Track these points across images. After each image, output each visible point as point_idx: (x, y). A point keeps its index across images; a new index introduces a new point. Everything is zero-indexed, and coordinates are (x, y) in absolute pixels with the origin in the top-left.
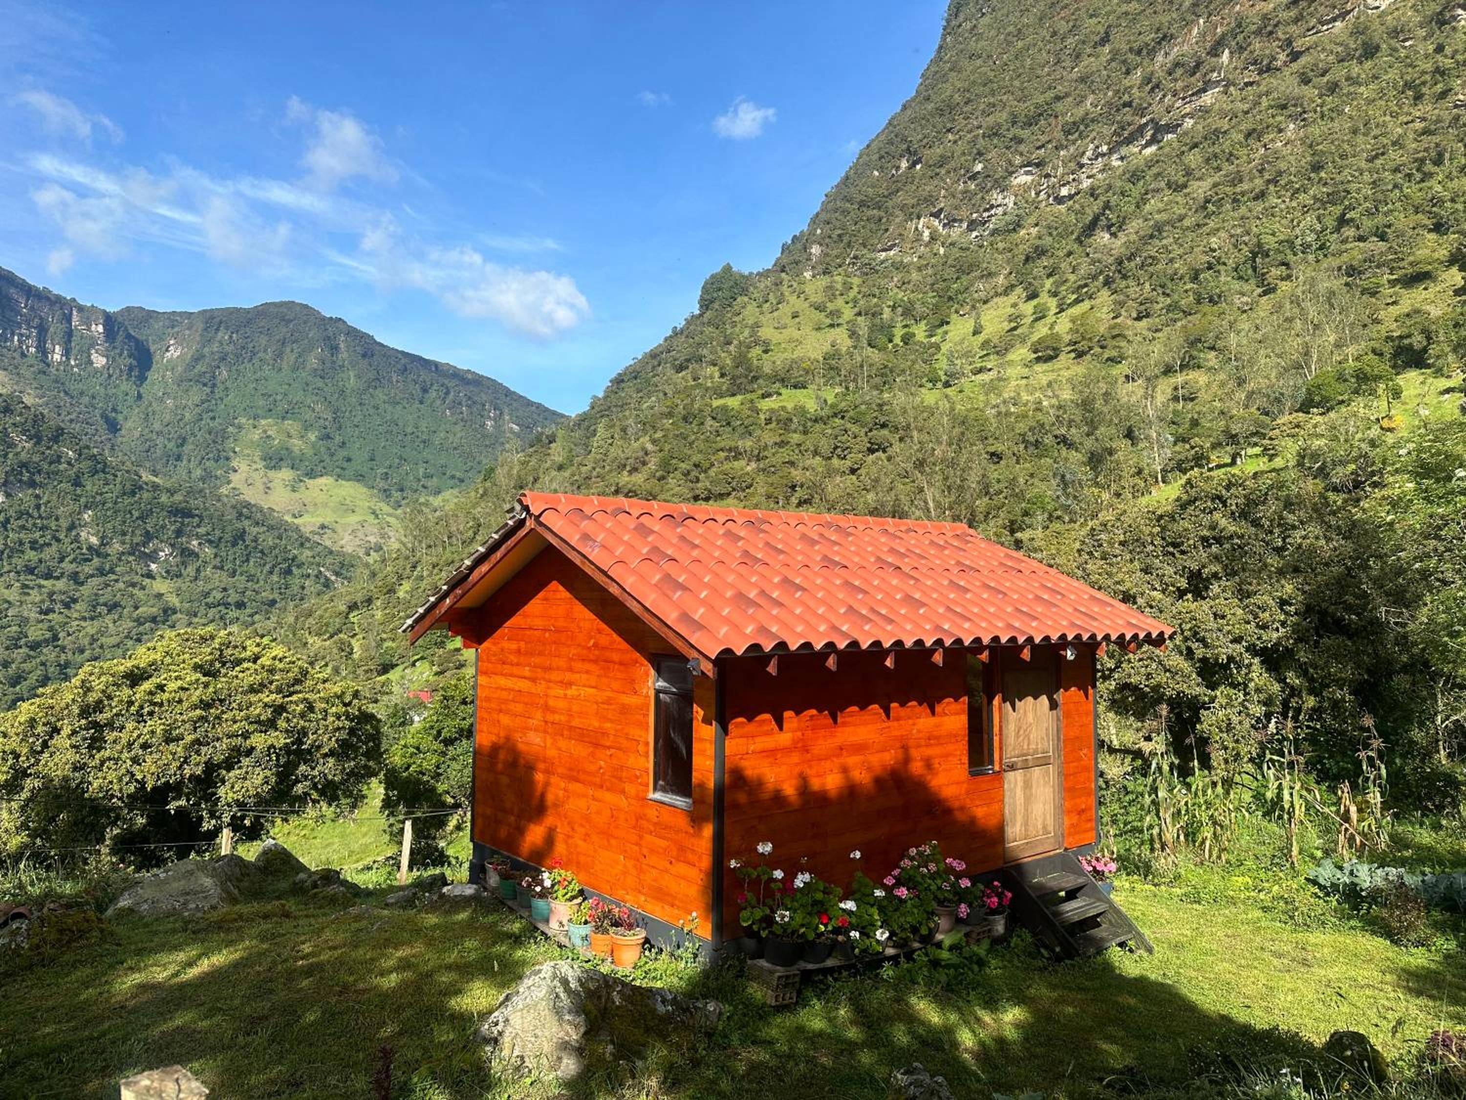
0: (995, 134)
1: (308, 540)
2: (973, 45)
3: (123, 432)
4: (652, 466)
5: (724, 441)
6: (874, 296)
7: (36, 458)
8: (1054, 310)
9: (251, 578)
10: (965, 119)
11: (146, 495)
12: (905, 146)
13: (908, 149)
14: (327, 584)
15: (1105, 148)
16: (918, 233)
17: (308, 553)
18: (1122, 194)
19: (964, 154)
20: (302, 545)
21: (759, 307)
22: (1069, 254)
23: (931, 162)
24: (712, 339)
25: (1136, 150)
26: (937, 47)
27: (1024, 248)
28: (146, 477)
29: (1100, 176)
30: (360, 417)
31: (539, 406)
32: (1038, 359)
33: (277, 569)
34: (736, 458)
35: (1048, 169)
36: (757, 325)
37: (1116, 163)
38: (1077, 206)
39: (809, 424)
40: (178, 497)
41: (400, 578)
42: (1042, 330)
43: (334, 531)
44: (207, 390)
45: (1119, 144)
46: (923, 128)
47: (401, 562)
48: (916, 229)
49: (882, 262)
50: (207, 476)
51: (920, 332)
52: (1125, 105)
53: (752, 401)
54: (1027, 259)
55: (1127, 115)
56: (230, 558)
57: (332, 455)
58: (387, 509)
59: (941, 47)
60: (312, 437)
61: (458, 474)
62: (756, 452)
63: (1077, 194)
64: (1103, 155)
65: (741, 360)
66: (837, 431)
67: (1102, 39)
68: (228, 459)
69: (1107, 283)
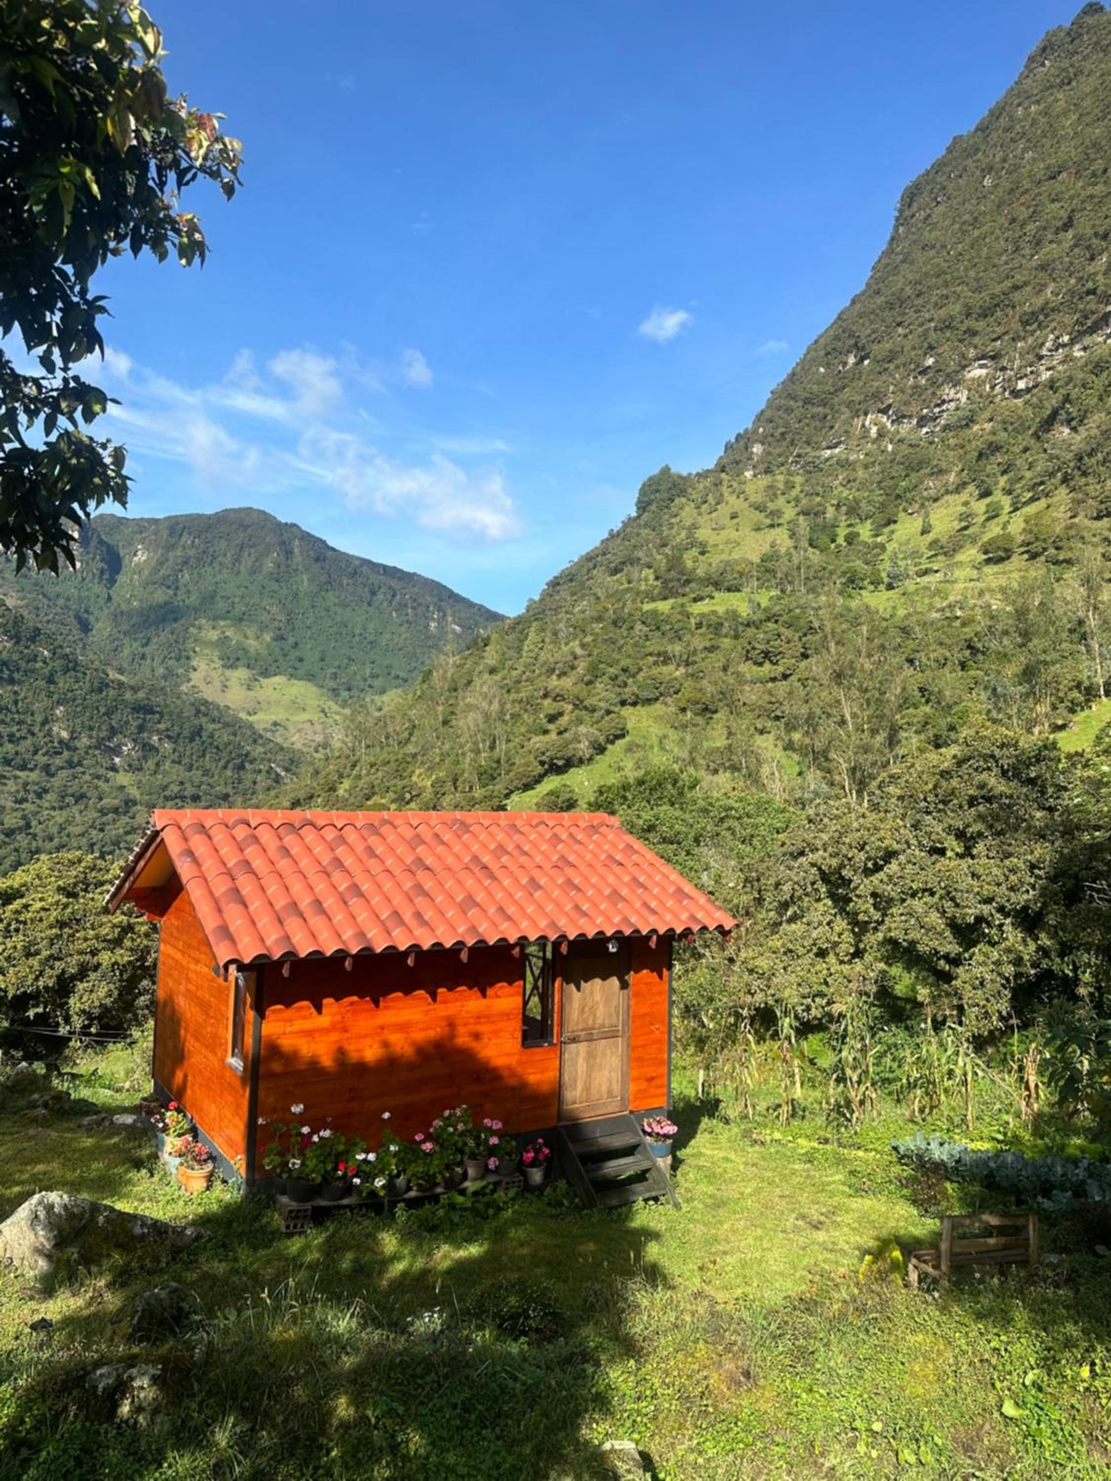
0: (947, 327)
1: (261, 737)
2: (929, 236)
3: (94, 632)
4: (580, 670)
5: (653, 646)
6: (817, 494)
7: (15, 657)
8: (1007, 509)
9: (206, 772)
10: (916, 312)
11: (112, 693)
12: (852, 342)
13: (856, 344)
14: (278, 780)
15: (1066, 339)
16: (865, 430)
17: (261, 749)
18: (1084, 386)
19: (914, 348)
20: (255, 741)
21: (698, 508)
22: (1026, 450)
23: (879, 357)
24: (648, 542)
25: (1100, 339)
26: (888, 238)
27: (979, 444)
28: (113, 675)
29: (1060, 368)
30: (311, 619)
31: (481, 607)
32: (988, 561)
33: (231, 765)
34: (665, 663)
35: (1004, 362)
36: (694, 527)
37: (1078, 354)
38: (1035, 400)
39: (741, 628)
40: (141, 695)
41: (341, 776)
42: (994, 530)
43: (286, 729)
44: (171, 592)
45: (1082, 334)
46: (871, 322)
47: (343, 761)
48: (863, 426)
49: (827, 460)
50: (170, 674)
51: (865, 531)
52: (1089, 292)
53: (682, 605)
54: (981, 455)
55: (1091, 303)
56: (188, 753)
57: (285, 655)
58: (335, 707)
59: (893, 239)
60: (267, 637)
61: (402, 674)
62: (685, 657)
63: (1035, 387)
64: (1064, 346)
65: (675, 563)
66: (769, 636)
67: (1065, 225)
68: (188, 658)
69: (1065, 480)
